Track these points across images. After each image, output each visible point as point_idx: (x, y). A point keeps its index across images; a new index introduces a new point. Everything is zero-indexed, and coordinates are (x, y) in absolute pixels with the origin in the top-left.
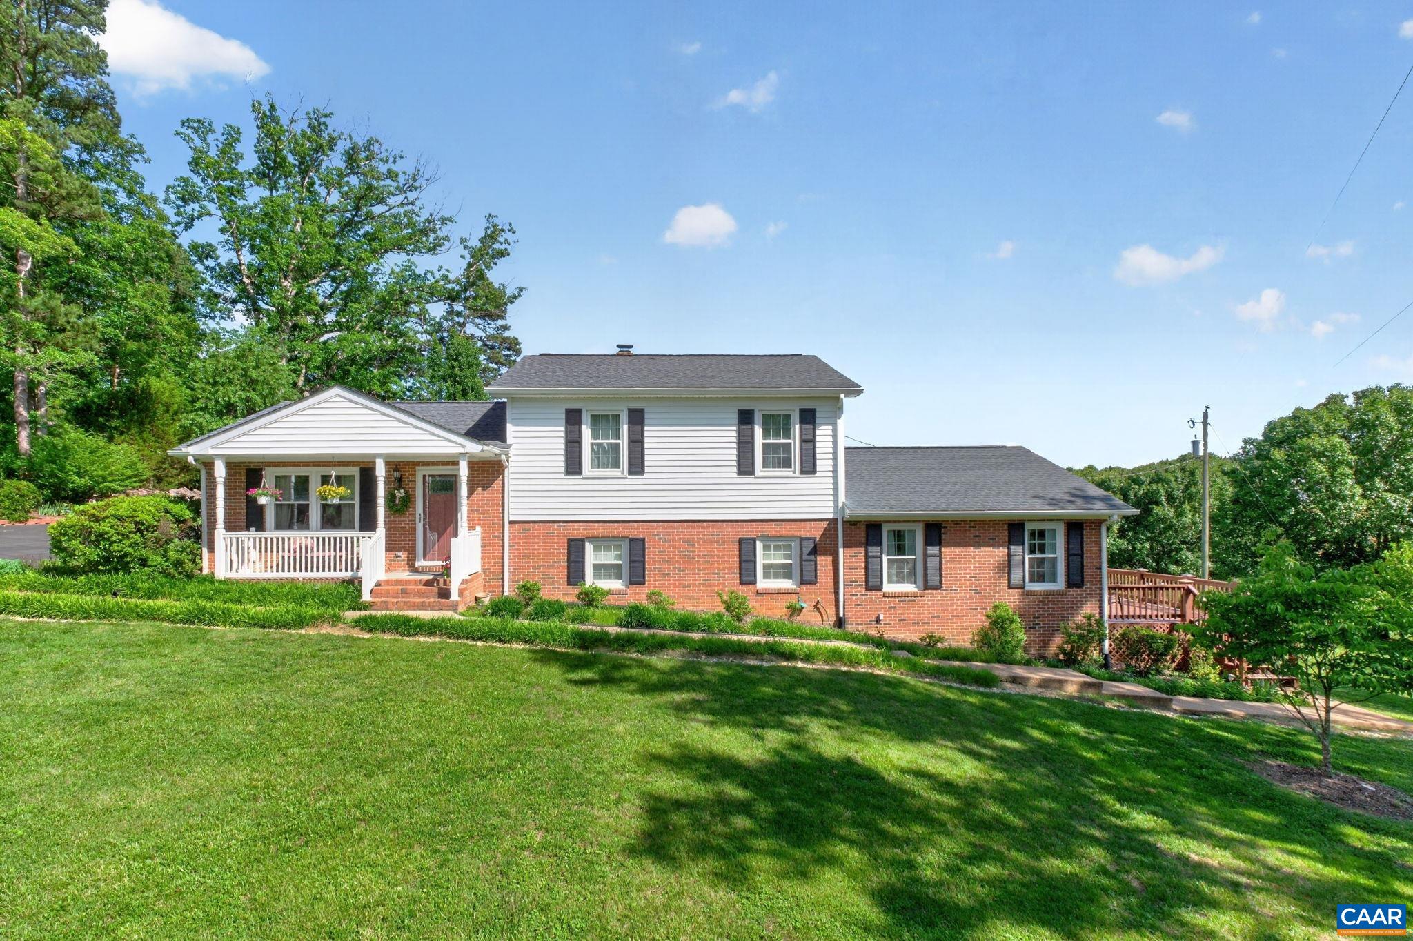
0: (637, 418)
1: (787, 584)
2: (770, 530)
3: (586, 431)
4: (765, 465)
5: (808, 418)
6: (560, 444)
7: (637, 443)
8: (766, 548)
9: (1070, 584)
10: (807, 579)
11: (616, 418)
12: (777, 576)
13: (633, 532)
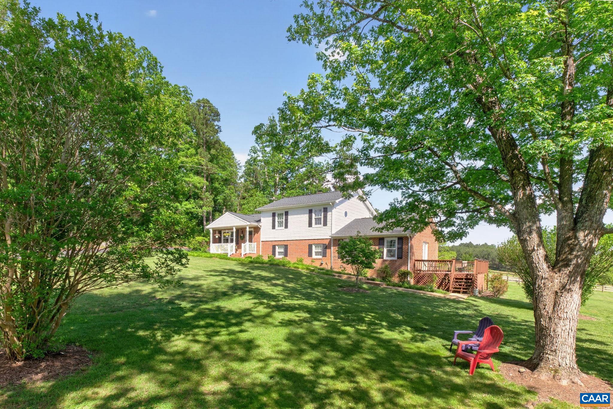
0: (287, 214)
1: (320, 257)
2: (316, 242)
3: (276, 218)
4: (316, 224)
5: (326, 210)
6: (271, 221)
7: (286, 220)
8: (316, 247)
9: (398, 258)
10: (324, 255)
11: (283, 214)
12: (318, 255)
13: (285, 243)
